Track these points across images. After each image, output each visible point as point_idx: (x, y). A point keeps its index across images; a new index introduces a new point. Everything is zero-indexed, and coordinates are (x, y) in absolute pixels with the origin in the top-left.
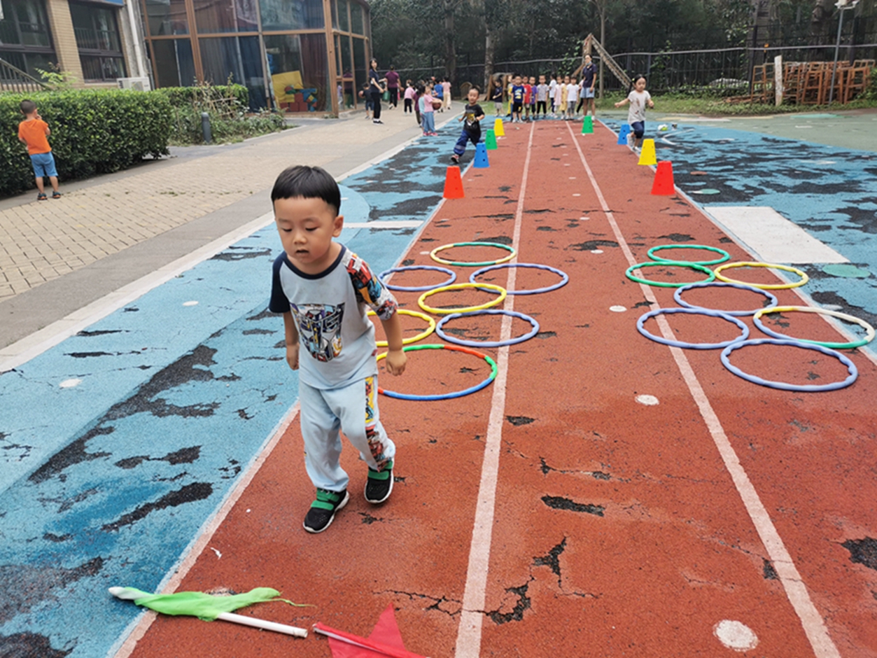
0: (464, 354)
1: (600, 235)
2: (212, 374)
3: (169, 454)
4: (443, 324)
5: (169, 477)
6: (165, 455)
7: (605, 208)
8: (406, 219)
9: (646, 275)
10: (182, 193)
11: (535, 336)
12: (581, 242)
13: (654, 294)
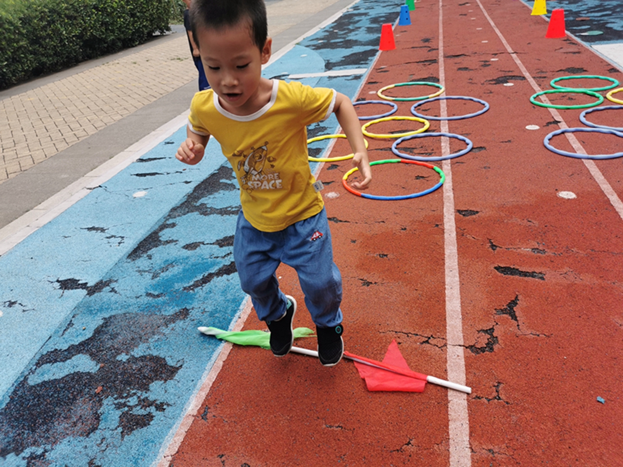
0: (416, 166)
1: (509, 71)
2: (234, 185)
3: (217, 241)
4: (397, 144)
5: (220, 255)
6: (214, 241)
7: (510, 50)
8: (353, 68)
9: (551, 101)
10: (186, 59)
11: (470, 151)
12: (495, 78)
13: (561, 115)
